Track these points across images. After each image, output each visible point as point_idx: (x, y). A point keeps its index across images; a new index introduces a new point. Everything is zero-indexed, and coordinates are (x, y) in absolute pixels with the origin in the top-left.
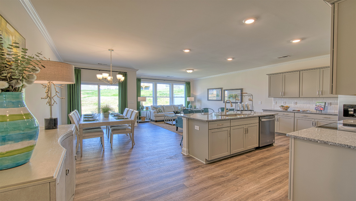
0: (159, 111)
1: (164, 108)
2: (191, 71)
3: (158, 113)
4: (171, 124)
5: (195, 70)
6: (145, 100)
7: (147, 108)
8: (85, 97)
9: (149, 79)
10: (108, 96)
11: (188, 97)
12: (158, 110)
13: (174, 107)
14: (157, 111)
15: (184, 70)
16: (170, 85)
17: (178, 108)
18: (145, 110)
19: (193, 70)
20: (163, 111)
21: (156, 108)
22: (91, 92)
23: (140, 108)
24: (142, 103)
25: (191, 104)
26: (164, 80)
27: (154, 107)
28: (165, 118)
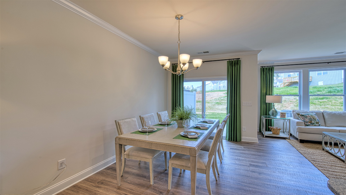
0: (311, 122)
1: (326, 117)
3: (307, 125)
6: (280, 102)
7: (284, 114)
12: (308, 120)
14: (307, 122)
18: (279, 117)
20: (322, 123)
23: (271, 112)
24: (274, 106)
26: (328, 63)
27: (298, 114)
28: (323, 138)
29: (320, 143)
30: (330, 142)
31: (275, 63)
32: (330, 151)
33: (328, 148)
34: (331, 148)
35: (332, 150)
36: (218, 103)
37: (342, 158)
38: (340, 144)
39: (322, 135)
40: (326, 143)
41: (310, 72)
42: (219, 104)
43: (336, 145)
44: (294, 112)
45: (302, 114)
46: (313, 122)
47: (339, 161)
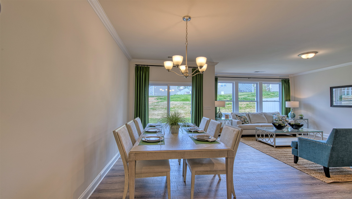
0: (244, 121)
1: (251, 117)
2: (311, 55)
3: (243, 124)
4: (273, 144)
5: (321, 52)
6: (224, 106)
7: (227, 116)
8: (158, 102)
9: (228, 78)
10: (178, 101)
11: (286, 100)
12: (242, 119)
13: (265, 115)
14: (242, 121)
15: (295, 56)
16: (257, 84)
17: (273, 117)
18: (223, 118)
19: (316, 52)
20: (249, 121)
21: (239, 116)
22: (163, 97)
23: (218, 115)
24: (219, 109)
25: (292, 113)
26: (249, 78)
27: (237, 116)
28: (256, 132)
29: (253, 136)
30: (261, 135)
31: (218, 74)
32: (262, 141)
33: (260, 139)
34: (263, 139)
35: (264, 139)
36: (152, 108)
37: (272, 144)
38: (269, 135)
39: (255, 130)
40: (258, 136)
41: (239, 84)
42: (154, 109)
43: (267, 136)
44: (232, 114)
45: (239, 115)
46: (246, 121)
47: (270, 147)
